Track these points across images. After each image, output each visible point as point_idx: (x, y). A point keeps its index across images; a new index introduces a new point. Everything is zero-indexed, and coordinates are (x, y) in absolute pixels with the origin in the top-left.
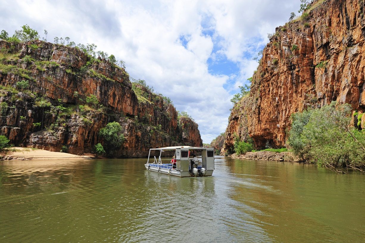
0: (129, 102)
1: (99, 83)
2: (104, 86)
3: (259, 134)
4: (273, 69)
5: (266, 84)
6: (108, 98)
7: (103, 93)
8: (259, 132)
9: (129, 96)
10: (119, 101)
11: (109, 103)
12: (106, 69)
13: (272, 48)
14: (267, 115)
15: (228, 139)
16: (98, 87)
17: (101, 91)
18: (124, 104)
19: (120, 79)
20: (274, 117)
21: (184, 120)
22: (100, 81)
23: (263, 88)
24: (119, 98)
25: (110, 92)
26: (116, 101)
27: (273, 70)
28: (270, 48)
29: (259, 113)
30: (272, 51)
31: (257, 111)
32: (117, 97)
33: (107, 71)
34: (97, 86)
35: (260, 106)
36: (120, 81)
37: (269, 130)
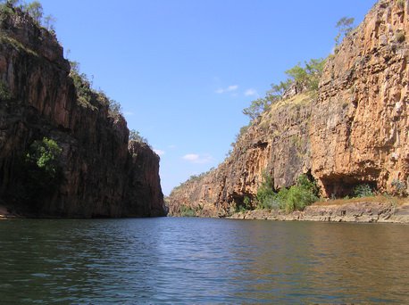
0: (64, 101)
1: (14, 57)
2: (23, 63)
3: (344, 170)
4: (394, 49)
5: (370, 78)
6: (28, 89)
7: (20, 80)
8: (346, 169)
9: (65, 88)
10: (47, 98)
11: (31, 101)
12: (25, 30)
13: (390, 10)
14: (372, 135)
15: (240, 184)
16: (11, 65)
17: (16, 73)
18: (57, 104)
19: (51, 53)
20: (386, 140)
21: (137, 145)
22: (14, 53)
23: (364, 85)
24: (47, 92)
25: (33, 79)
26: (43, 98)
27: (394, 52)
28: (387, 10)
29: (348, 132)
30: (389, 15)
31: (343, 128)
32: (45, 90)
33: (26, 34)
34: (8, 63)
35: (352, 119)
36: (50, 58)
37: (372, 163)
